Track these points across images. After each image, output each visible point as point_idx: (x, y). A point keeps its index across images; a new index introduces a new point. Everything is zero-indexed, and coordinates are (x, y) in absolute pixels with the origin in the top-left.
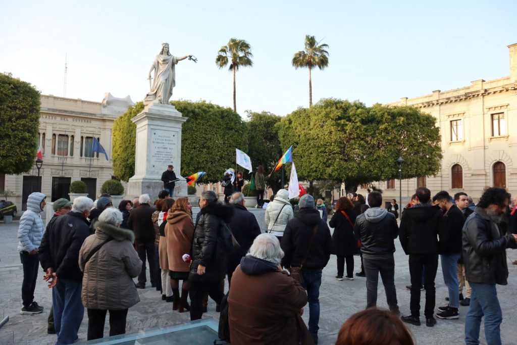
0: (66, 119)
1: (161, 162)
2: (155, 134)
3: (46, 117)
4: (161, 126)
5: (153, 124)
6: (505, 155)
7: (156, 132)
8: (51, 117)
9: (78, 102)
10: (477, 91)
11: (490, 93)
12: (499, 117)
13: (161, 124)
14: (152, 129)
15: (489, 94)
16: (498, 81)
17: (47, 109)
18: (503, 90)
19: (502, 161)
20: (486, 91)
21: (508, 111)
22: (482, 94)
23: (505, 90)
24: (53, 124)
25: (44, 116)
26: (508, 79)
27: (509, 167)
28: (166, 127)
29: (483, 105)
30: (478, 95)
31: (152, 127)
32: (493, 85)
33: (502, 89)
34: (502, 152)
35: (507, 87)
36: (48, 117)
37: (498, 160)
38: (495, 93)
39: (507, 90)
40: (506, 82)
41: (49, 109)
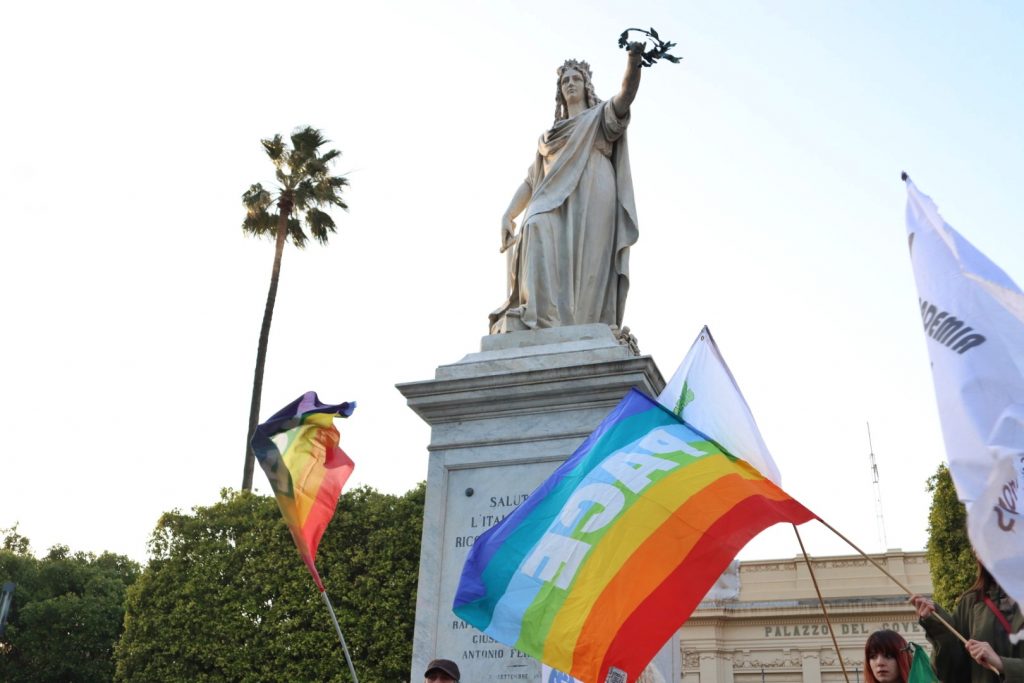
0: (859, 629)
1: (501, 653)
2: (470, 493)
3: (797, 632)
4: (501, 442)
5: (460, 439)
7: (473, 480)
8: (811, 630)
9: (891, 562)
13: (505, 434)
14: (452, 469)
17: (795, 604)
24: (821, 650)
25: (791, 629)
28: (532, 440)
31: (453, 458)
36: (801, 630)
41: (801, 602)
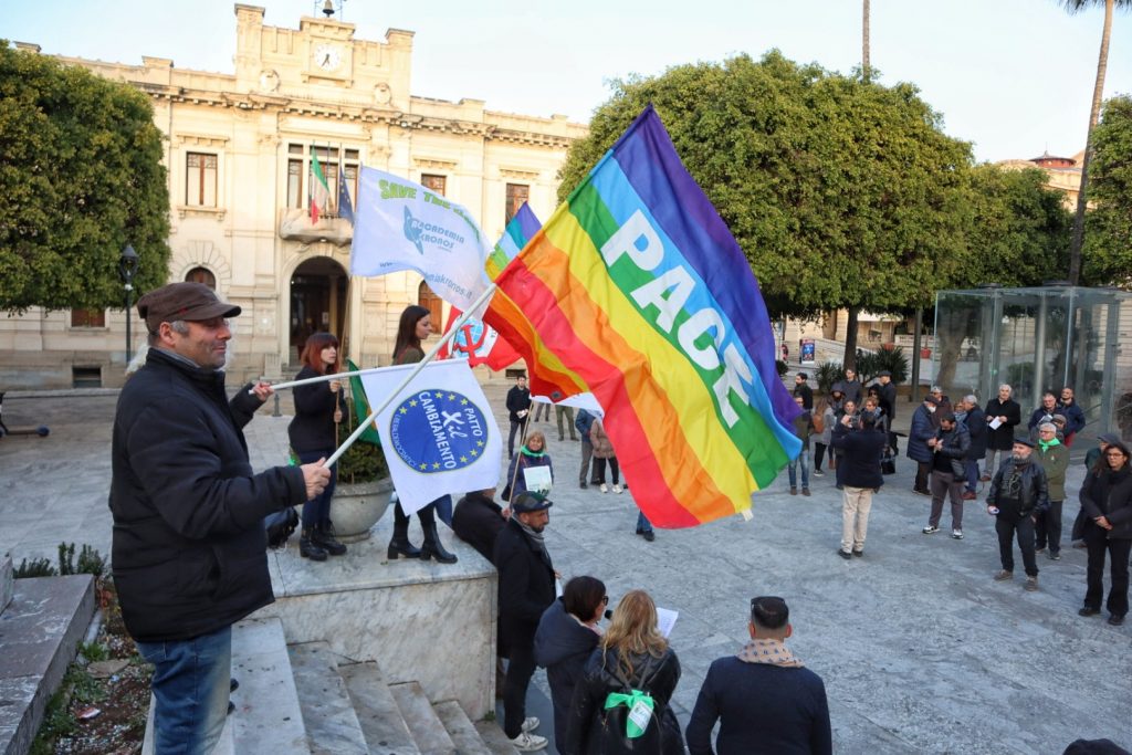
6: (215, 253)
10: (160, 87)
11: (192, 100)
12: (202, 163)
15: (186, 100)
16: (210, 77)
18: (220, 103)
19: (209, 268)
20: (182, 91)
21: (226, 153)
22: (172, 97)
23: (225, 105)
26: (232, 79)
27: (224, 282)
29: (171, 124)
30: (161, 96)
32: (196, 84)
33: (218, 100)
34: (209, 247)
35: (231, 97)
37: (200, 263)
38: (200, 102)
39: (228, 106)
40: (226, 87)
